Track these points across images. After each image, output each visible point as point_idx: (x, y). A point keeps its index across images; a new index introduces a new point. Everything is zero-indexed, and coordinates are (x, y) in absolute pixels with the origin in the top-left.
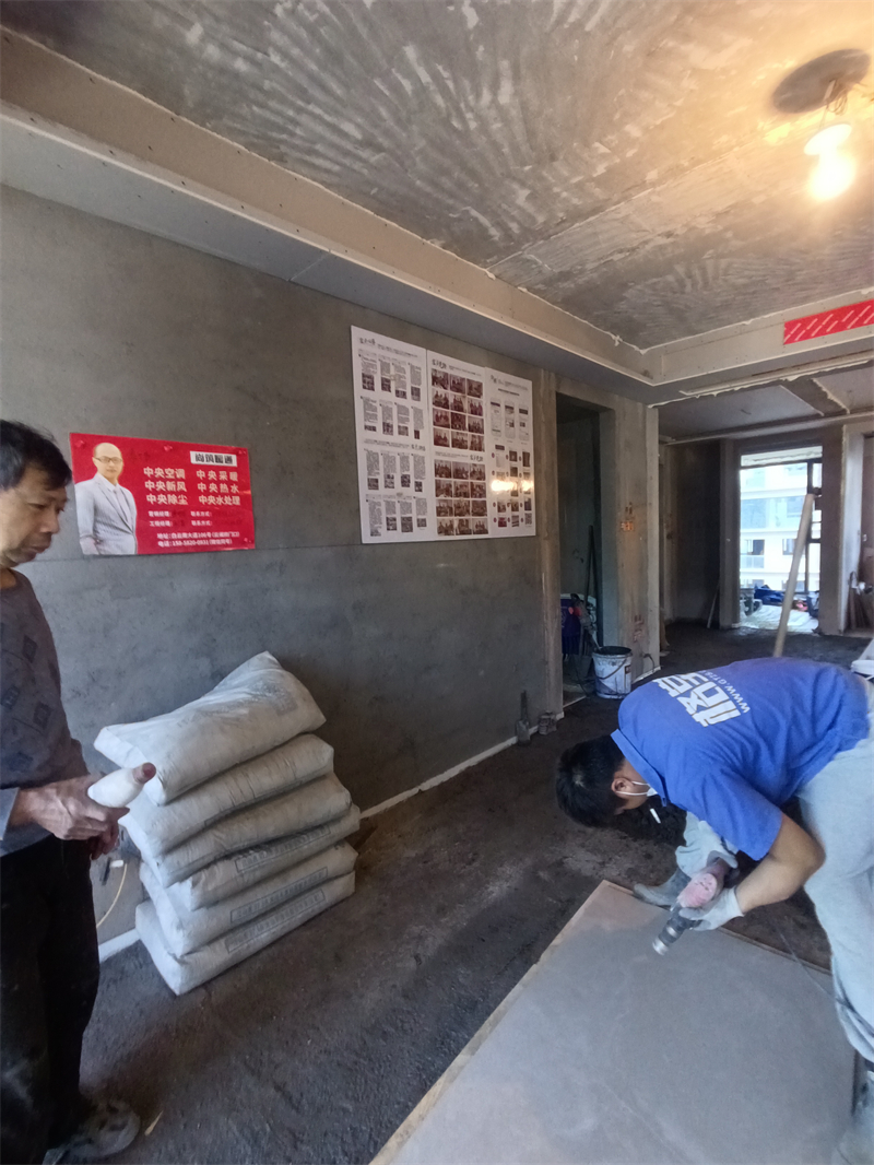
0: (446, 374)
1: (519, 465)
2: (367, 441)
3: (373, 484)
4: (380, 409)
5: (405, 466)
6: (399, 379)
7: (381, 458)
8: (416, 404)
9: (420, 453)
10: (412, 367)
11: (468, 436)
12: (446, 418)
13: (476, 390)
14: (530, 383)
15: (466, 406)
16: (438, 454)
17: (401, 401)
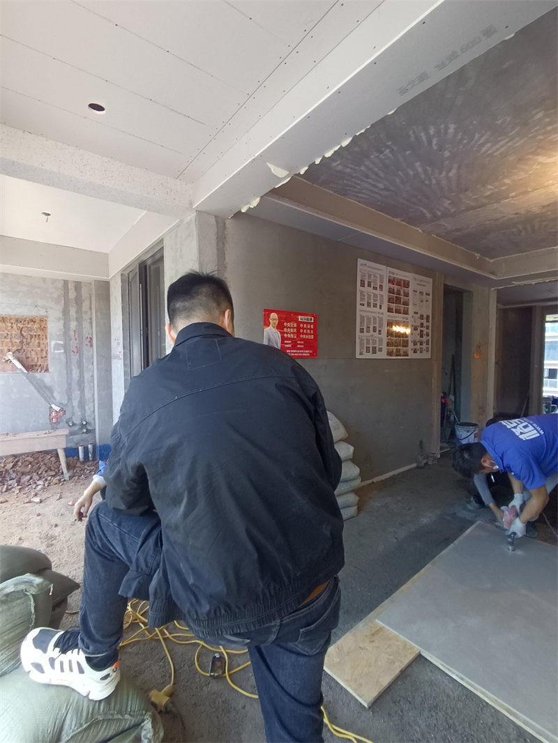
0: (394, 278)
1: (424, 321)
2: (361, 311)
3: (362, 330)
4: (366, 296)
5: (375, 323)
6: (375, 281)
7: (366, 318)
8: (381, 293)
9: (381, 316)
10: (380, 275)
11: (402, 307)
12: (393, 299)
13: (407, 284)
14: (431, 280)
15: (402, 293)
16: (389, 316)
17: (375, 291)
